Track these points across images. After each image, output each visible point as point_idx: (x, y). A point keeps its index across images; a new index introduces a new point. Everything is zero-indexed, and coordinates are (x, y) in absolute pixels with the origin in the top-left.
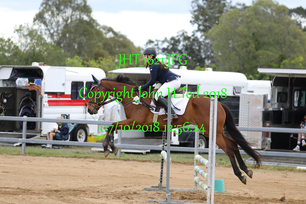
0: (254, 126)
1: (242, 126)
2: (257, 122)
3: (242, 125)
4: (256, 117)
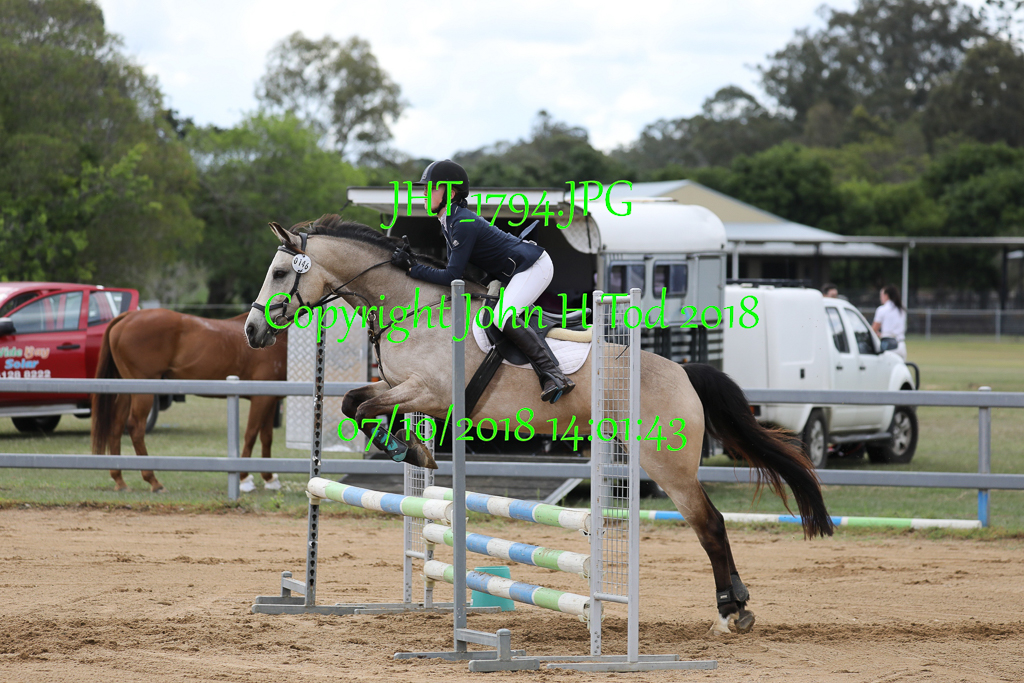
0: (340, 377)
1: (300, 382)
2: (350, 366)
3: (300, 377)
4: (347, 350)
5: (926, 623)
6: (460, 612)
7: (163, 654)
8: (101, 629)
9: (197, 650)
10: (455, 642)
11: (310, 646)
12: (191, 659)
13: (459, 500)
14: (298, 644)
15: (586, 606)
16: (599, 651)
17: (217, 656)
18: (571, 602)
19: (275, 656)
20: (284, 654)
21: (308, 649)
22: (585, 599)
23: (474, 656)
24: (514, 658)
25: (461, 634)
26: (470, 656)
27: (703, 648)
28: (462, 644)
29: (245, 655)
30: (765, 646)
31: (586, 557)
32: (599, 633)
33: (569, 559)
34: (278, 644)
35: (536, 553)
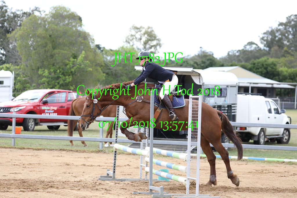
5: (281, 188)
6: (151, 181)
7: (70, 191)
8: (55, 183)
9: (80, 190)
10: (149, 190)
11: (110, 189)
12: (77, 192)
13: (151, 150)
14: (107, 189)
15: (185, 181)
16: (188, 193)
17: (85, 192)
18: (182, 179)
19: (100, 192)
20: (103, 191)
21: (110, 190)
22: (185, 179)
23: (154, 193)
24: (165, 194)
25: (151, 187)
26: (153, 193)
27: (218, 193)
28: (151, 190)
29: (92, 191)
30: (235, 193)
31: (186, 167)
32: (189, 188)
33: (182, 168)
34: (102, 189)
35: (173, 166)
